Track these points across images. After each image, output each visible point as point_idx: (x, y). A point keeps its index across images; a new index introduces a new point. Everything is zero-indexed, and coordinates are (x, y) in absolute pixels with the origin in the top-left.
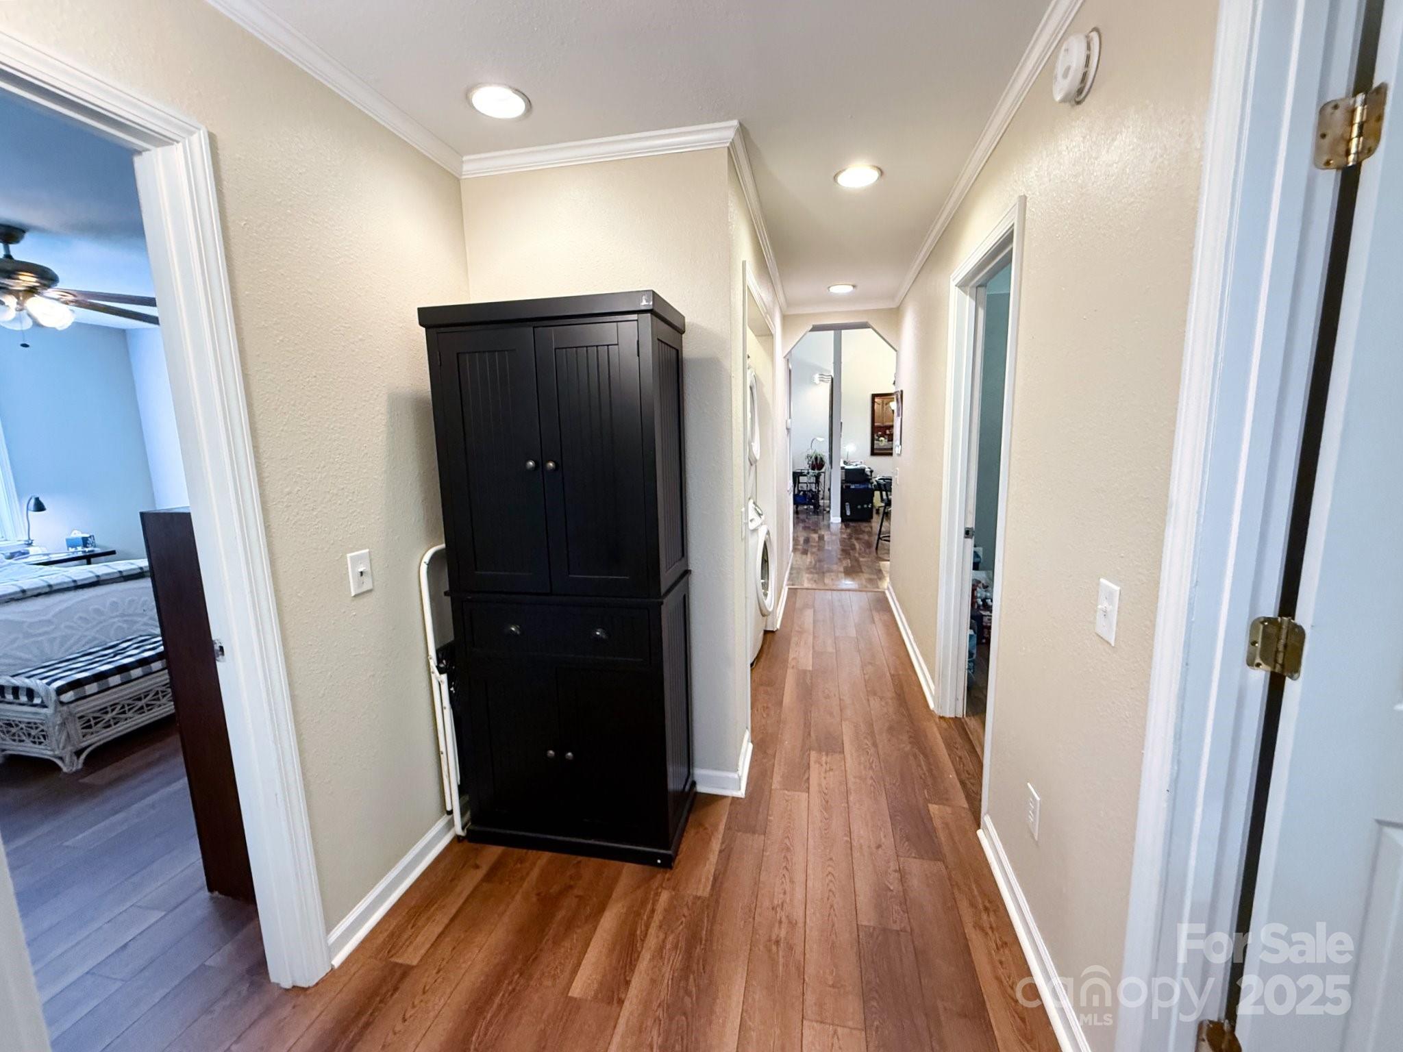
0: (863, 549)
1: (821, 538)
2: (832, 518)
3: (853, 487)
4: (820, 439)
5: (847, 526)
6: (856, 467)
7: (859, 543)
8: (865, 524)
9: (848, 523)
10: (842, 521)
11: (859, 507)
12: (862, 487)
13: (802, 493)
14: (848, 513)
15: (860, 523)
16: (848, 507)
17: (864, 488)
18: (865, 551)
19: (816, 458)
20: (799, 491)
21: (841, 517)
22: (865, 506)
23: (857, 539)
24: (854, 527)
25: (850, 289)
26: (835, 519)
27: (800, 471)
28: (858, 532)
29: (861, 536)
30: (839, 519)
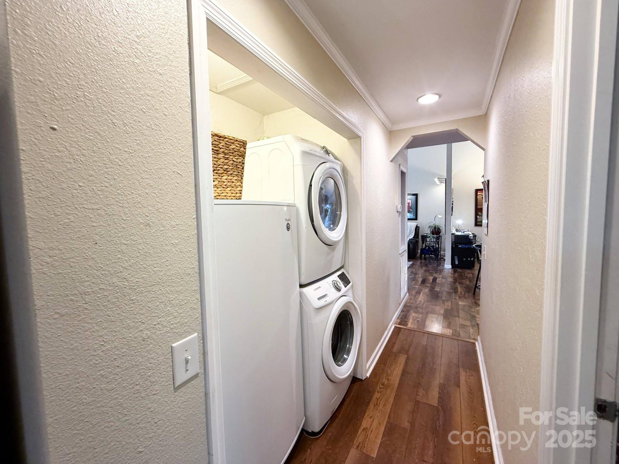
0: (463, 293)
1: (435, 280)
2: (445, 265)
3: (460, 246)
4: (440, 216)
5: (455, 272)
6: (463, 234)
7: (461, 288)
8: (468, 271)
9: (456, 269)
10: (452, 267)
11: (464, 259)
12: (467, 247)
13: (427, 248)
14: (457, 263)
15: (464, 270)
16: (457, 259)
17: (468, 248)
18: (464, 294)
19: (435, 228)
20: (426, 246)
21: (452, 265)
22: (469, 259)
23: (460, 283)
24: (461, 273)
25: (436, 98)
26: (448, 266)
27: (426, 235)
28: (461, 277)
29: (464, 281)
30: (450, 266)
